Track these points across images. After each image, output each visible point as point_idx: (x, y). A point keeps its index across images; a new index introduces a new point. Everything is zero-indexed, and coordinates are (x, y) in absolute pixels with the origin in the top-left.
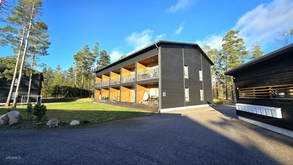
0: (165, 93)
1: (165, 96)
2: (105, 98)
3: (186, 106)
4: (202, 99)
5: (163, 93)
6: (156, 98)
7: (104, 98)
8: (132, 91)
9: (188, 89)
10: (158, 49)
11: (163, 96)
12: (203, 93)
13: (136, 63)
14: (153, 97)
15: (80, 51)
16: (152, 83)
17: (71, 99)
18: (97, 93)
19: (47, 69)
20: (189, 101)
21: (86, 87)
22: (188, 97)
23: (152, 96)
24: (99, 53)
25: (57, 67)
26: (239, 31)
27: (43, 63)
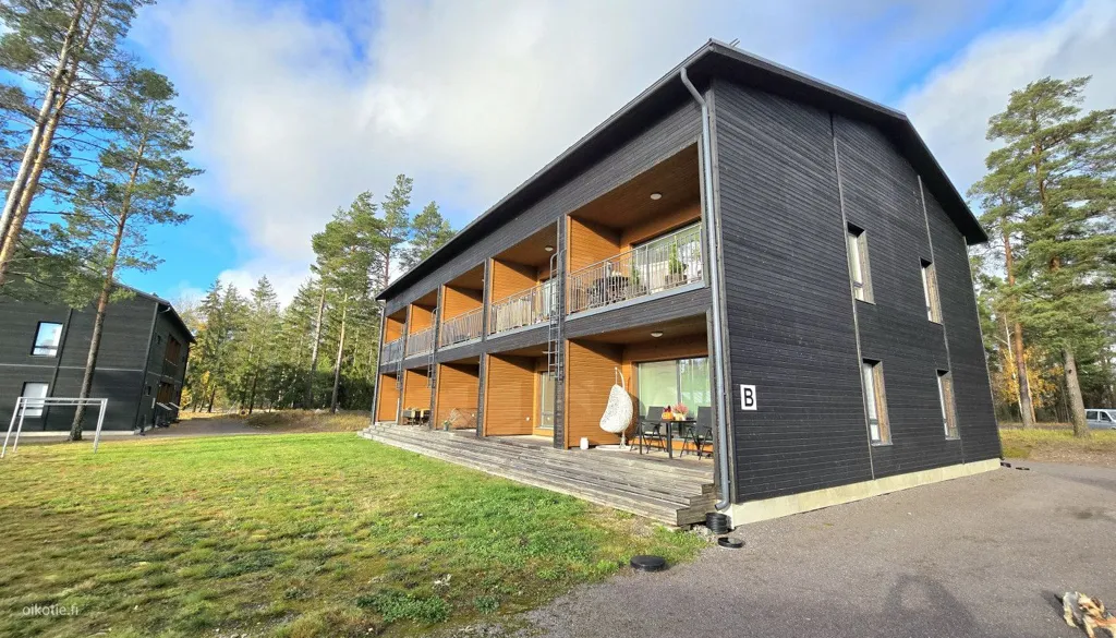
0: (753, 388)
1: (754, 407)
2: (418, 413)
3: (878, 477)
4: (950, 432)
5: (743, 387)
6: (680, 422)
7: (413, 415)
8: (542, 383)
9: (879, 366)
10: (698, 107)
11: (744, 407)
12: (951, 396)
13: (562, 219)
14: (666, 416)
15: (337, 218)
16: (655, 327)
17: (295, 416)
18: (385, 392)
19: (222, 294)
20: (886, 441)
21: (361, 366)
22: (884, 418)
23: (656, 411)
24: (411, 221)
25: (256, 287)
26: (1082, 82)
27: (150, 255)
